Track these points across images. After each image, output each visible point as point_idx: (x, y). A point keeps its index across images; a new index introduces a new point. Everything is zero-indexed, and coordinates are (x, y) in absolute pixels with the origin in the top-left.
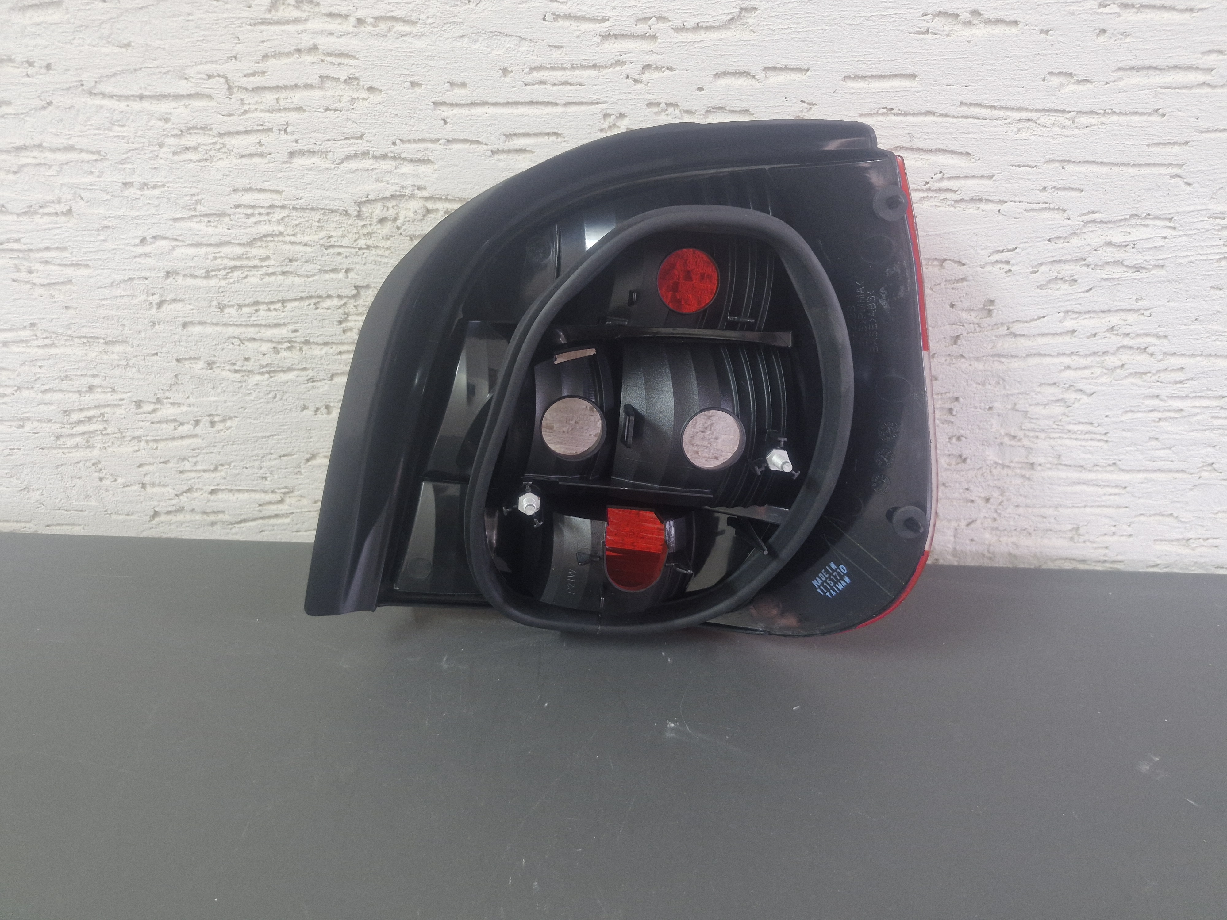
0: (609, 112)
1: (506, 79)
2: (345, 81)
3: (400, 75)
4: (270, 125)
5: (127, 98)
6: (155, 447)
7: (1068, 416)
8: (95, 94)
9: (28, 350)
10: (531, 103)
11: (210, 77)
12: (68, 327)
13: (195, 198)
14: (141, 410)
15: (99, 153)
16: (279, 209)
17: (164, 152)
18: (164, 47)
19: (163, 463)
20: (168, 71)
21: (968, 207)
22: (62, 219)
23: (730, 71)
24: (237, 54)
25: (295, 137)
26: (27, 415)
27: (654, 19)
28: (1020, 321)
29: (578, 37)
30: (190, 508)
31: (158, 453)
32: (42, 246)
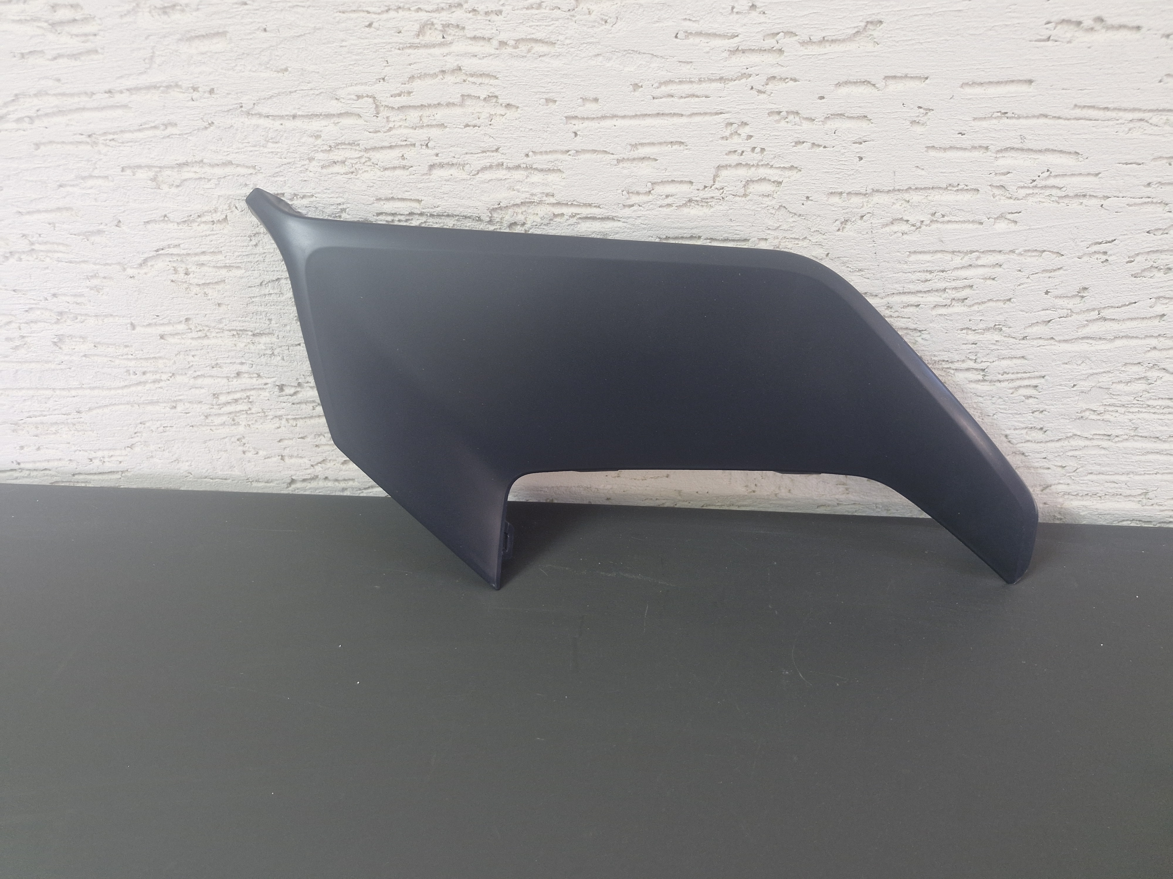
0: (732, 121)
1: (637, 94)
2: (485, 99)
3: (536, 93)
4: (413, 141)
5: (282, 117)
6: (294, 425)
7: (1148, 392)
8: (252, 114)
9: (183, 341)
10: (658, 114)
11: (359, 97)
12: (220, 321)
13: (340, 207)
14: (284, 393)
15: (254, 167)
16: (417, 216)
17: (314, 166)
18: (318, 71)
19: (302, 438)
20: (321, 93)
21: (1071, 202)
22: (217, 227)
23: (852, 81)
24: (385, 76)
25: (435, 151)
26: (180, 398)
27: (782, 34)
28: (1112, 307)
29: (708, 52)
30: (324, 477)
31: (297, 429)
32: (199, 250)
